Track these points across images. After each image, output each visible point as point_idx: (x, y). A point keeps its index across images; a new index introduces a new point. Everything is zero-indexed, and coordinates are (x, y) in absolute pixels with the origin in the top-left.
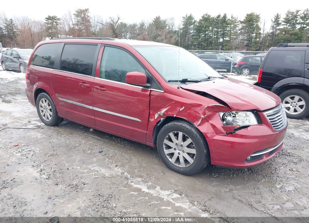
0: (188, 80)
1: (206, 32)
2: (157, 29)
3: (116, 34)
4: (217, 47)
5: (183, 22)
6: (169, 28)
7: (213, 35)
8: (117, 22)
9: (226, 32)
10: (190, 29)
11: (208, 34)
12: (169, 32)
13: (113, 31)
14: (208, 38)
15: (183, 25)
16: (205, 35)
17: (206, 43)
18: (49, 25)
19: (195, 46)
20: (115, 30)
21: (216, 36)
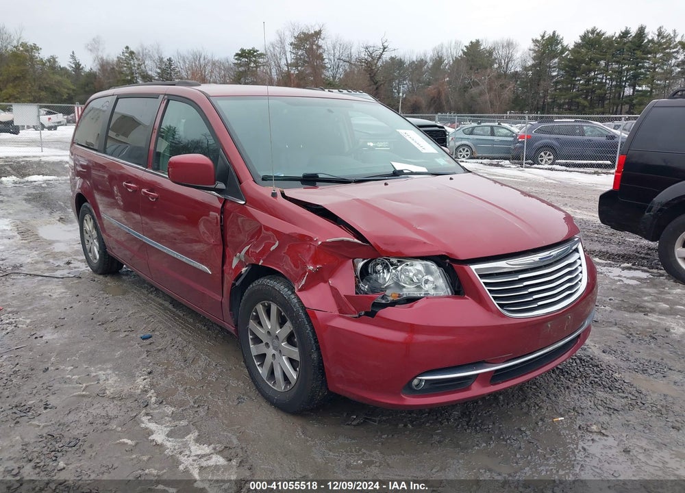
0: (320, 176)
1: (590, 72)
2: (471, 69)
3: (376, 83)
4: (617, 109)
5: (535, 52)
6: (500, 66)
7: (608, 81)
8: (380, 58)
9: (642, 70)
10: (550, 67)
11: (594, 77)
12: (499, 76)
13: (371, 77)
14: (593, 87)
15: (534, 59)
16: (588, 81)
17: (589, 98)
18: (241, 69)
19: (560, 106)
20: (375, 75)
21: (614, 83)
